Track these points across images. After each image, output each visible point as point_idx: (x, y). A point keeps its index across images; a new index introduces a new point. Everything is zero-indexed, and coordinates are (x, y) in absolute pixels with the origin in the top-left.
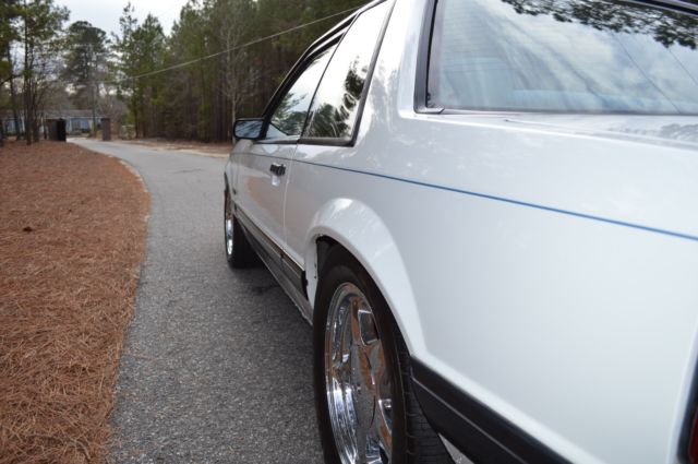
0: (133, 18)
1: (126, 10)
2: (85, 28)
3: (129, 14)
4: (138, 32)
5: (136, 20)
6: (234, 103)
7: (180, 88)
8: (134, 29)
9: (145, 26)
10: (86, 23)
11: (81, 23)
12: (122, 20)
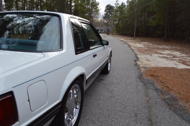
0: (118, 3)
1: (117, 1)
2: (109, 6)
3: (117, 2)
4: (119, 7)
5: (119, 4)
6: (135, 26)
7: (127, 22)
8: (118, 6)
9: (121, 5)
10: (110, 5)
11: (109, 5)
12: (116, 4)
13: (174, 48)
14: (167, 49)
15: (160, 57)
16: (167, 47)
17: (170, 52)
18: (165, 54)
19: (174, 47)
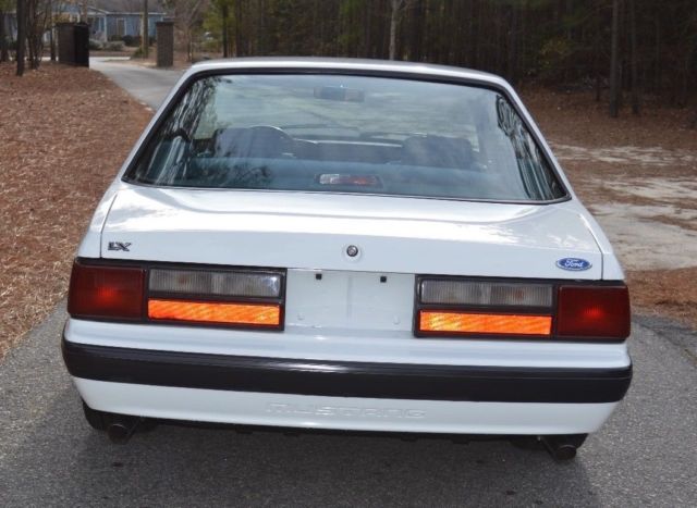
13: (692, 163)
14: (654, 172)
15: (643, 219)
16: (646, 159)
17: (676, 186)
18: (662, 203)
19: (689, 158)
